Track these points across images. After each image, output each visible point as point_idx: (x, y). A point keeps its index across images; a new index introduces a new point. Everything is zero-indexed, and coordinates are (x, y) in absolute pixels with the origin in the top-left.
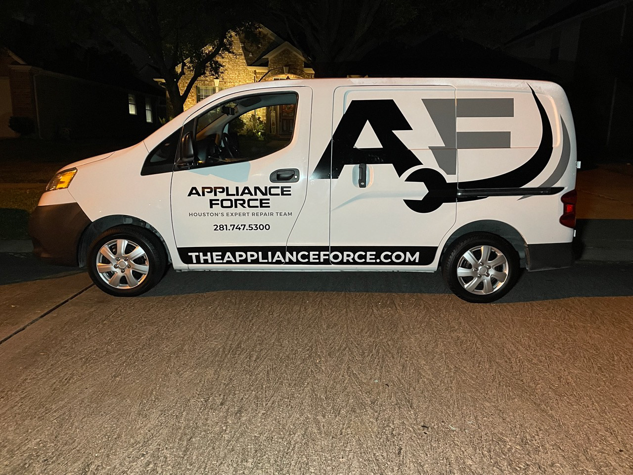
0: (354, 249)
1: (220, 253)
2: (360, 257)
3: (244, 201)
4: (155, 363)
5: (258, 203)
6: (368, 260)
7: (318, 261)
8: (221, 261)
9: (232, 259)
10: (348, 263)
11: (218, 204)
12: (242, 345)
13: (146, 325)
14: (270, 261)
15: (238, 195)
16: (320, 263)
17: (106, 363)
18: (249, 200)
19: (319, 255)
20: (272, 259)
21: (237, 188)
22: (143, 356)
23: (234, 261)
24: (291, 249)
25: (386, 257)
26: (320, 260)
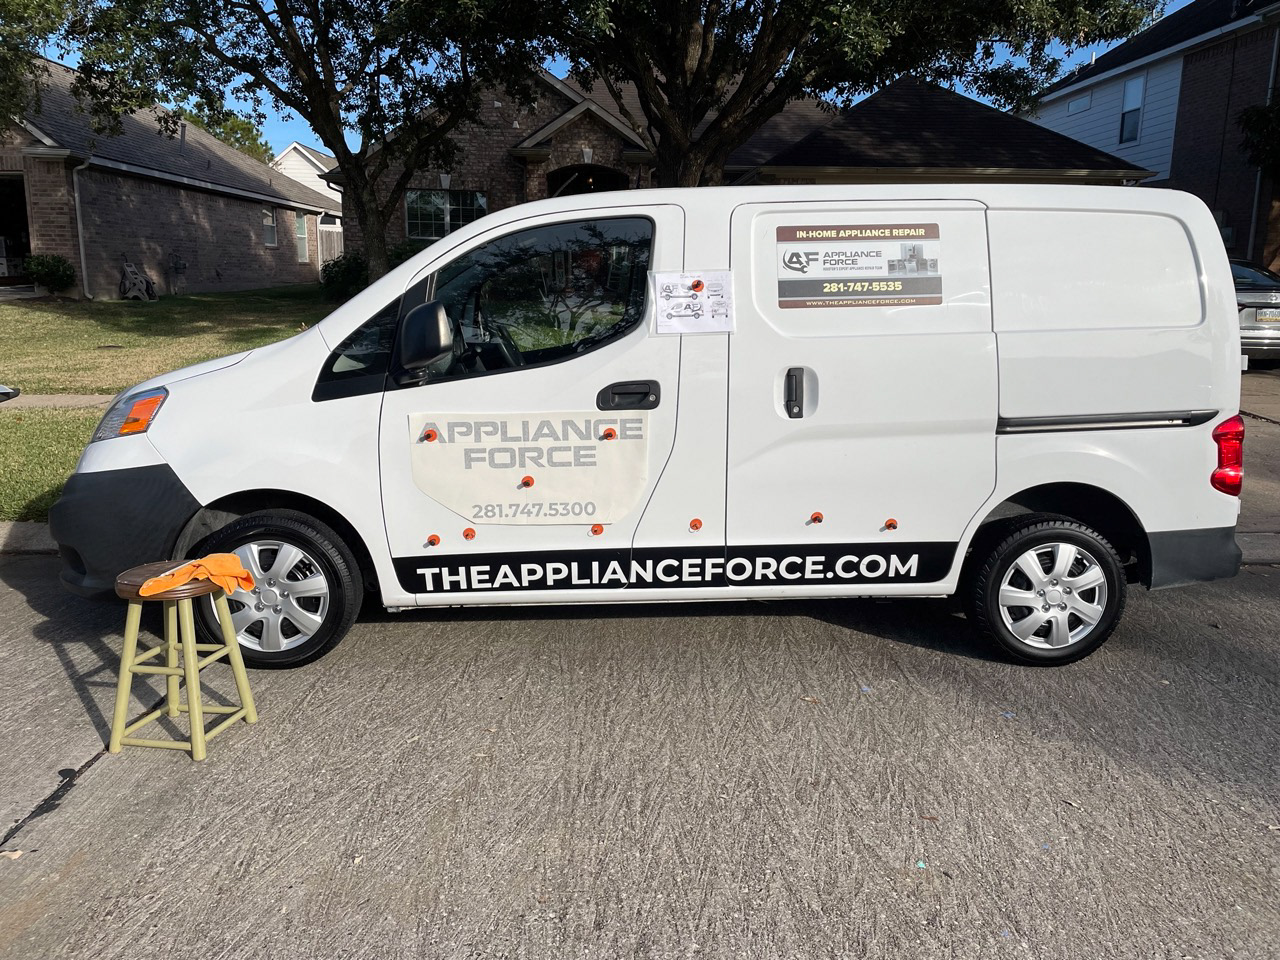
0: (779, 552)
1: (487, 568)
2: (791, 568)
3: (539, 450)
4: (426, 819)
5: (569, 456)
6: (808, 575)
7: (699, 578)
8: (489, 585)
9: (512, 579)
10: (765, 581)
11: (483, 459)
12: (603, 774)
13: (384, 725)
14: (596, 580)
15: (526, 439)
16: (703, 584)
17: (320, 821)
18: (552, 450)
19: (702, 567)
20: (601, 578)
21: (525, 425)
22: (395, 801)
23: (516, 584)
24: (643, 555)
25: (848, 567)
26: (703, 577)
